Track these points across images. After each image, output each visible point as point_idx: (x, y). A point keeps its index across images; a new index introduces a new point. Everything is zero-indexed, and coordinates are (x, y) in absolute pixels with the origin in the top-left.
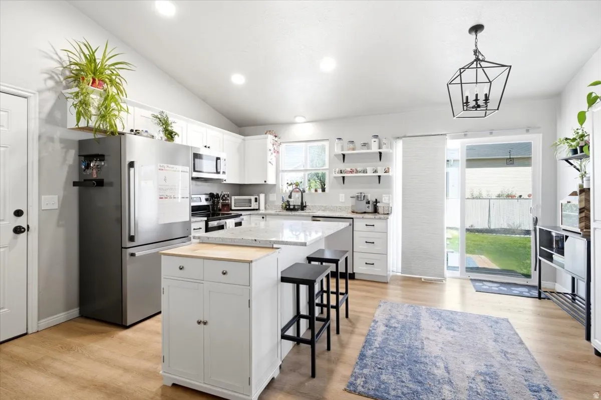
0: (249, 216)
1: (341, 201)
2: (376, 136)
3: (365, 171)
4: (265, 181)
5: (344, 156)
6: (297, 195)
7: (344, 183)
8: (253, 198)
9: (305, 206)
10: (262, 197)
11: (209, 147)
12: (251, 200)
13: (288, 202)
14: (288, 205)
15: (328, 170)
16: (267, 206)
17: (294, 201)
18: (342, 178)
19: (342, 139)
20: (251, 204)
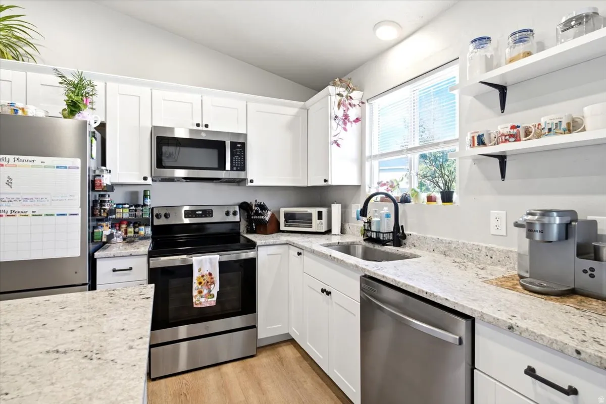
0: (286, 246)
1: (493, 231)
3: (573, 126)
4: (326, 181)
5: (502, 90)
6: (386, 209)
7: (503, 176)
8: (314, 211)
9: (404, 237)
10: (336, 209)
11: (206, 126)
12: (311, 215)
13: (369, 222)
14: (368, 230)
15: (458, 143)
16: (347, 226)
17: (379, 223)
18: (497, 161)
19: (489, 38)
20: (311, 223)
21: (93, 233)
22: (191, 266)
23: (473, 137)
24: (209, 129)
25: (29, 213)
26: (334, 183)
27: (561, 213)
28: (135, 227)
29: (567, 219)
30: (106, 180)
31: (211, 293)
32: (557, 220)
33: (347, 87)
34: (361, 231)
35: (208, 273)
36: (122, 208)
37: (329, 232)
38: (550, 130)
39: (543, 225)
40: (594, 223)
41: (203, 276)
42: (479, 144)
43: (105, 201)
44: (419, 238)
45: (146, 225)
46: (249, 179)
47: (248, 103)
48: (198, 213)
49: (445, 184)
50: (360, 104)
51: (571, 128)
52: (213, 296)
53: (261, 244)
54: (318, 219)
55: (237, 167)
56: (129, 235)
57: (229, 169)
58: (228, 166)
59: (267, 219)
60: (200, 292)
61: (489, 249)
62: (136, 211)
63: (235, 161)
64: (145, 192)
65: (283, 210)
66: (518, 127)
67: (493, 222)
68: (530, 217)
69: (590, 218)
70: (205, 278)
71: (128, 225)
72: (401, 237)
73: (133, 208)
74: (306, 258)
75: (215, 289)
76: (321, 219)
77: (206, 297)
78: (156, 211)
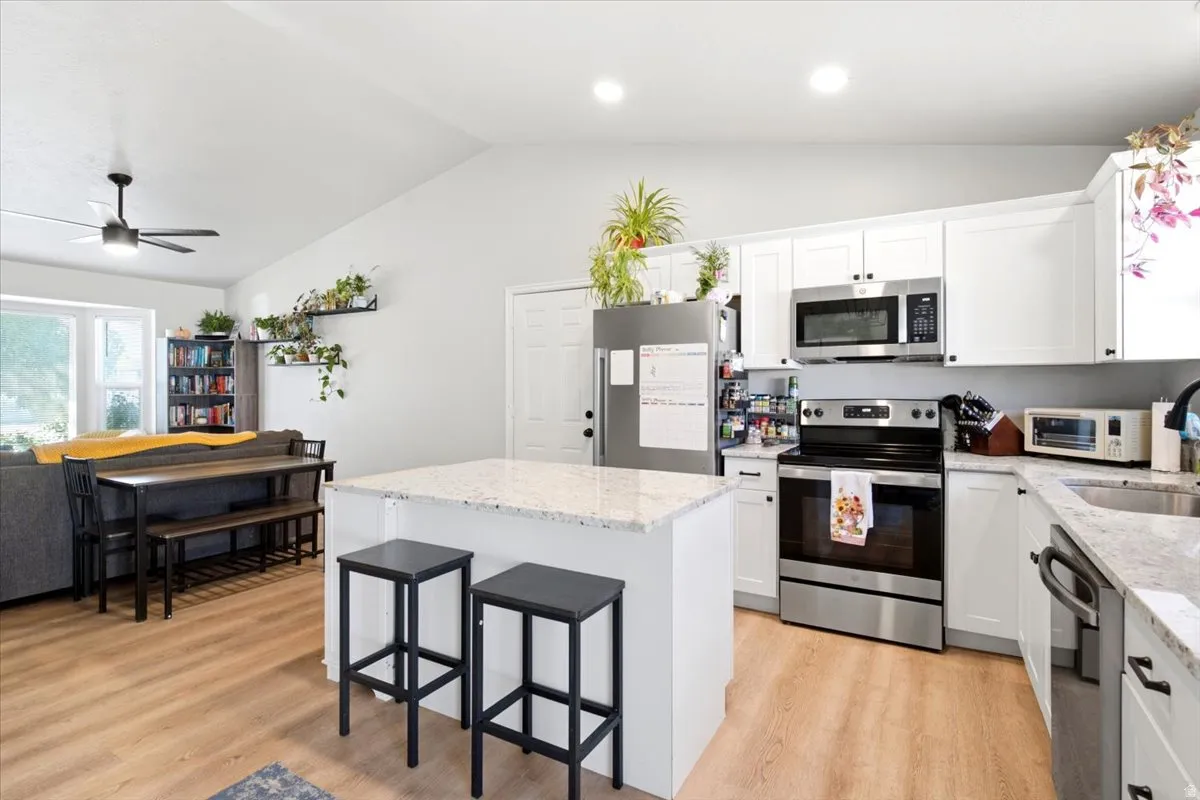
4: (1109, 352)
11: (870, 277)
20: (1094, 441)
21: (722, 427)
22: (828, 483)
25: (667, 401)
26: (1130, 357)
28: (777, 426)
30: (736, 365)
31: (858, 526)
33: (1162, 144)
35: (852, 497)
36: (762, 400)
37: (1142, 464)
41: (845, 499)
43: (733, 391)
45: (791, 424)
46: (948, 356)
47: (948, 224)
48: (865, 410)
52: (861, 533)
53: (952, 467)
54: (1111, 433)
55: (921, 336)
56: (770, 435)
57: (905, 340)
58: (903, 335)
59: (989, 426)
60: (840, 521)
62: (777, 404)
63: (918, 327)
64: (791, 379)
65: (1030, 412)
70: (847, 502)
71: (769, 422)
73: (775, 400)
75: (867, 522)
76: (1118, 434)
77: (848, 529)
78: (804, 406)
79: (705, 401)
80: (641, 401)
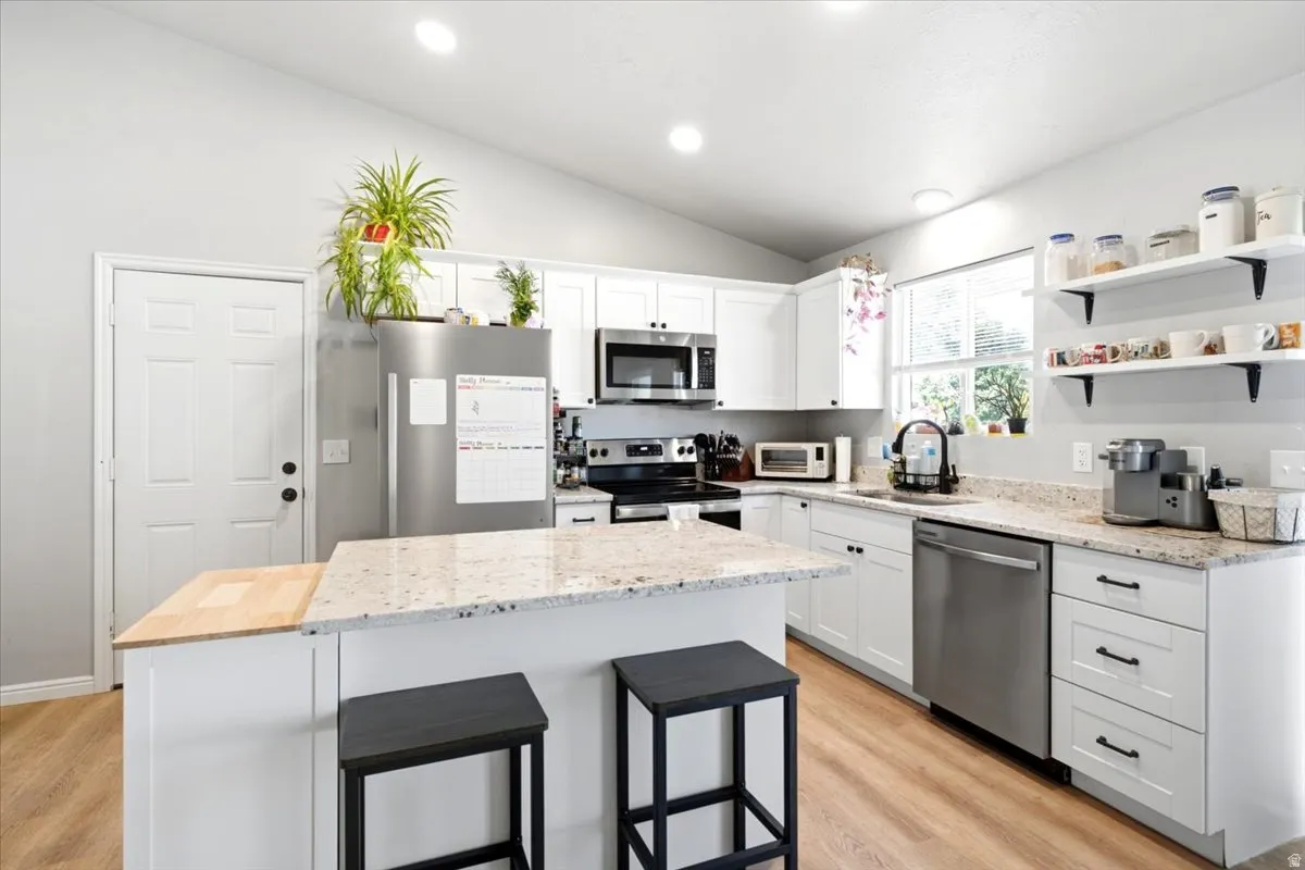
0: (777, 497)
1: (1077, 468)
2: (1226, 193)
3: (1161, 350)
4: (834, 403)
5: (1089, 297)
6: (928, 442)
7: (1089, 401)
8: (810, 448)
9: (956, 480)
10: (843, 445)
11: (664, 326)
12: (805, 452)
13: (903, 463)
14: (900, 473)
15: (1032, 358)
16: (859, 470)
17: (918, 463)
18: (1082, 382)
19: (1071, 235)
20: (806, 465)
23: (1052, 355)
24: (667, 330)
25: (496, 446)
26: (847, 406)
27: (1144, 442)
29: (1151, 449)
32: (1141, 449)
33: (868, 269)
34: (889, 475)
37: (831, 478)
38: (1136, 353)
39: (1126, 454)
40: (1183, 454)
42: (1059, 363)
44: (977, 481)
45: (580, 466)
46: (717, 401)
47: (716, 290)
48: (643, 449)
49: (1015, 409)
50: (886, 293)
51: (1159, 352)
53: (745, 492)
54: (817, 459)
55: (704, 384)
57: (696, 386)
58: (695, 383)
59: (739, 459)
61: (1074, 489)
63: (702, 376)
64: (575, 419)
65: (760, 447)
66: (1104, 347)
67: (1077, 457)
68: (1113, 447)
69: (1181, 448)
72: (951, 480)
74: (815, 509)
76: (822, 459)
78: (589, 448)
79: (543, 443)
80: (458, 446)
